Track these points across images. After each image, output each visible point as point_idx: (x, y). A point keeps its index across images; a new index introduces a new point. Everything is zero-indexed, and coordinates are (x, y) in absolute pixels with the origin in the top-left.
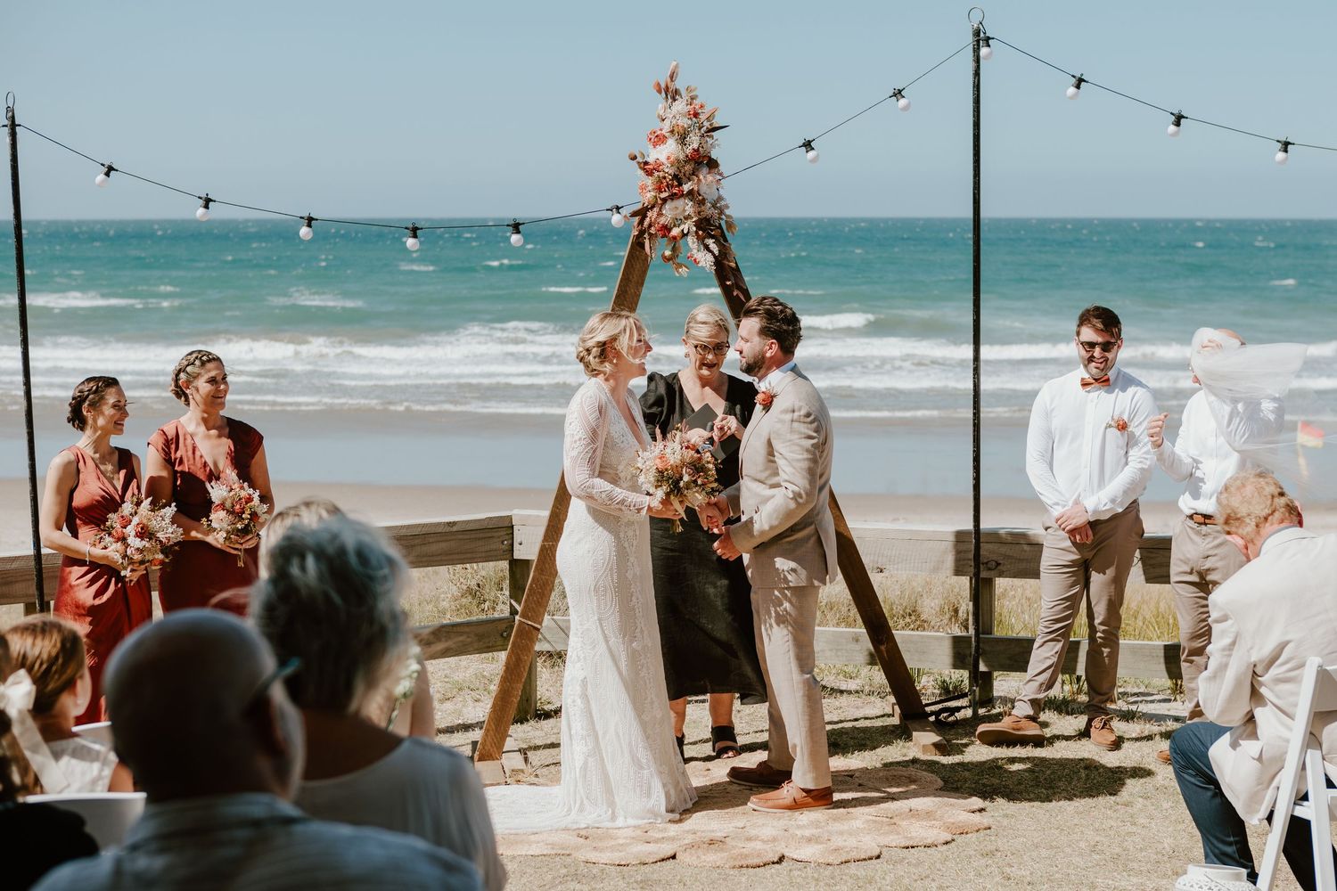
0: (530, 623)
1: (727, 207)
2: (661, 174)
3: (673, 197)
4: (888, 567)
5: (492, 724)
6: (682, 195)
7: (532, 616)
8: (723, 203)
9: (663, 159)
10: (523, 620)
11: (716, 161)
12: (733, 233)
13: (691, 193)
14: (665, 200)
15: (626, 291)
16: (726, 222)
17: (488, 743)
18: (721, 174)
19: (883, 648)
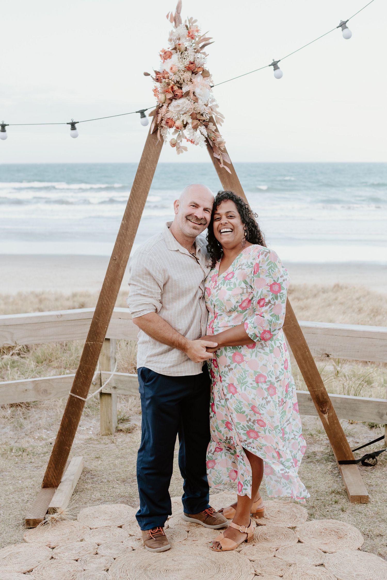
0: (78, 397)
1: (217, 106)
2: (167, 80)
3: (175, 97)
4: (332, 353)
5: (52, 463)
6: (182, 96)
7: (79, 392)
8: (214, 103)
9: (168, 70)
10: (73, 395)
11: (208, 72)
12: (221, 125)
13: (187, 94)
14: (171, 100)
15: (145, 167)
16: (216, 116)
17: (50, 476)
18: (212, 82)
19: (326, 416)
